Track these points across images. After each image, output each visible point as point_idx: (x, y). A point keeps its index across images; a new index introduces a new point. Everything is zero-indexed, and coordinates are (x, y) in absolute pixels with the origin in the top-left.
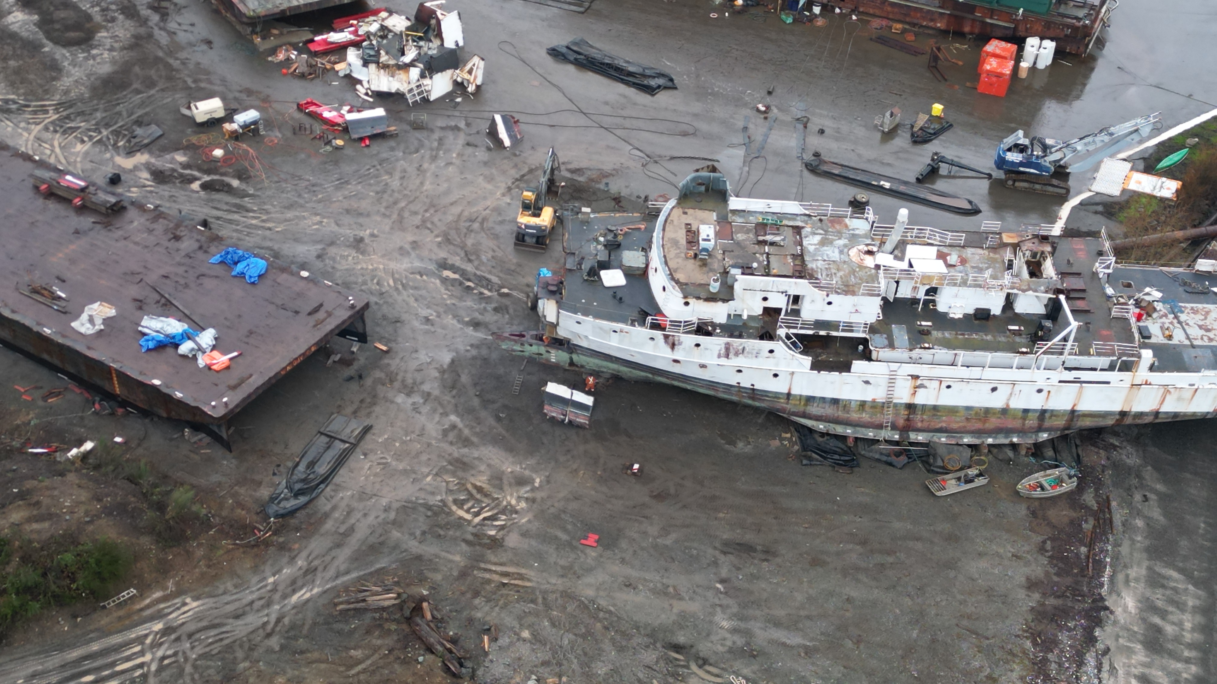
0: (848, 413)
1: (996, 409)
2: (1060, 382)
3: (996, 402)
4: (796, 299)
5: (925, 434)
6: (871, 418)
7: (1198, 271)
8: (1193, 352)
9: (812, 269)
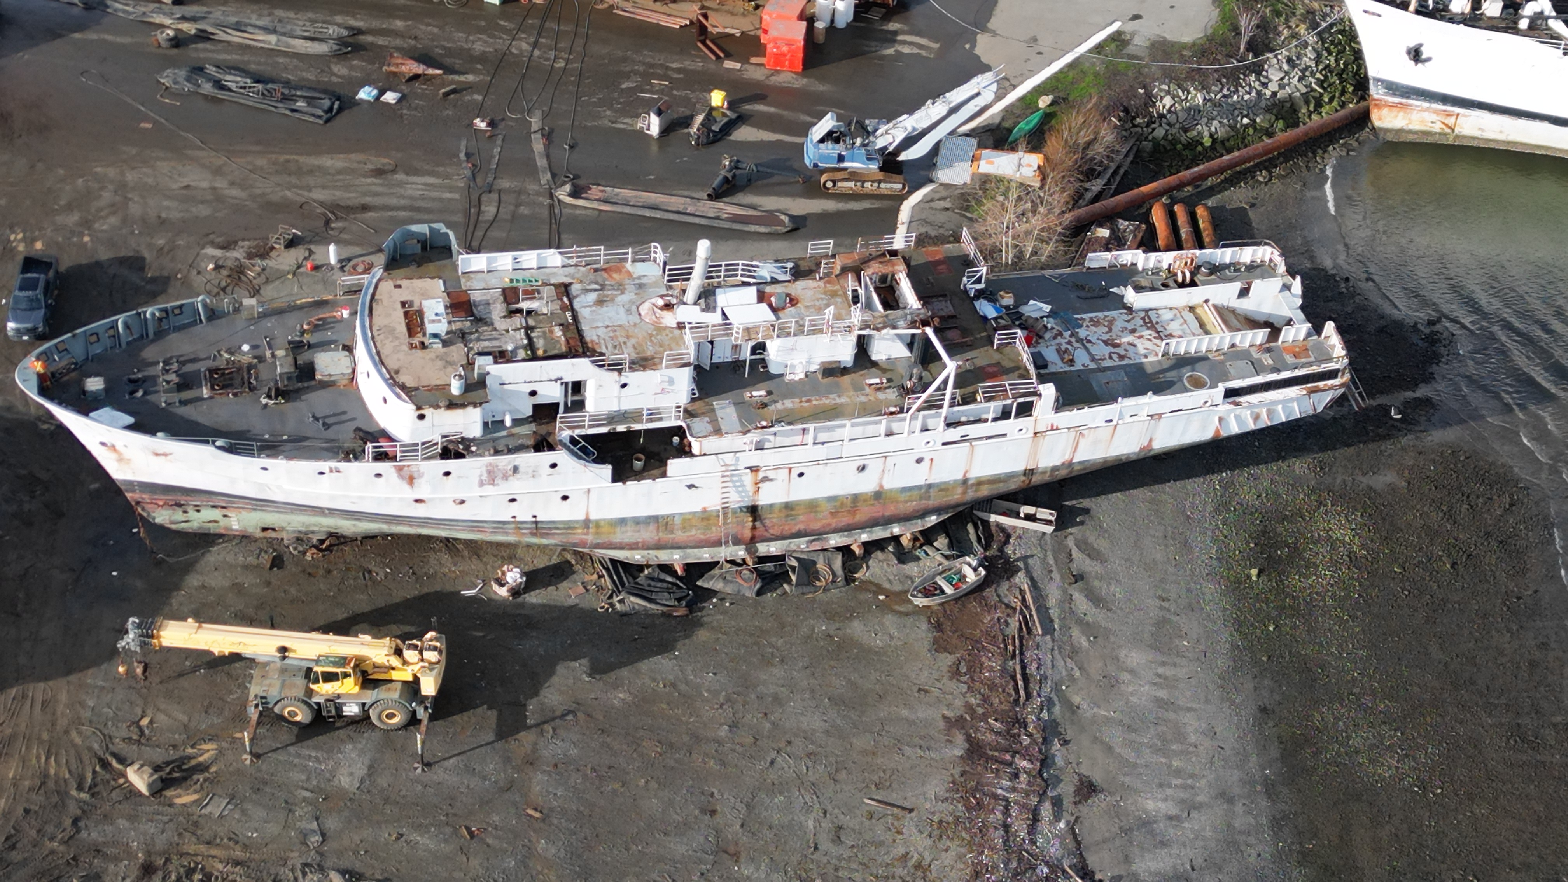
0: (672, 532)
1: (866, 494)
2: (944, 444)
3: (866, 485)
4: (578, 387)
5: (779, 543)
6: (703, 534)
7: (1089, 268)
8: (1103, 378)
9: (592, 341)
